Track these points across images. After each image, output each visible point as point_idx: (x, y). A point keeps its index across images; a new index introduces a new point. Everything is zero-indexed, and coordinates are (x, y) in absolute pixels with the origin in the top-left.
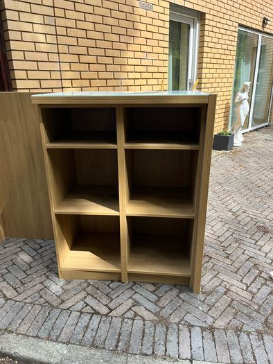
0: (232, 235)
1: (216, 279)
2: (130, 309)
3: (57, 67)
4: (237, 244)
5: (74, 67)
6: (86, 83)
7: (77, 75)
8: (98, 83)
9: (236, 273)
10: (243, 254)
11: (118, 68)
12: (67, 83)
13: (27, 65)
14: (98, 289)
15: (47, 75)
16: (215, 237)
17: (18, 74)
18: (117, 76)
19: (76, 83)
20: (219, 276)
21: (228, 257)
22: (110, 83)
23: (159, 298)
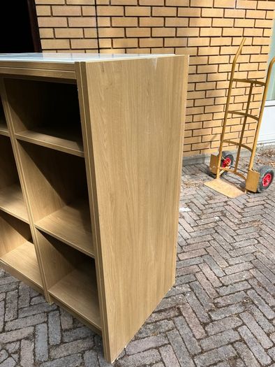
0: (246, 291)
1: (155, 352)
2: (20, 340)
3: (92, 22)
4: (240, 310)
5: (116, 22)
6: (134, 43)
7: (121, 33)
8: (151, 42)
9: (193, 357)
10: (236, 329)
11: (184, 22)
12: (105, 43)
13: (54, 22)
14: (19, 296)
15: (79, 33)
16: (217, 284)
17: (43, 33)
18: (181, 32)
19: (117, 43)
20: (163, 350)
21: (204, 325)
22: (168, 42)
23: (62, 342)
